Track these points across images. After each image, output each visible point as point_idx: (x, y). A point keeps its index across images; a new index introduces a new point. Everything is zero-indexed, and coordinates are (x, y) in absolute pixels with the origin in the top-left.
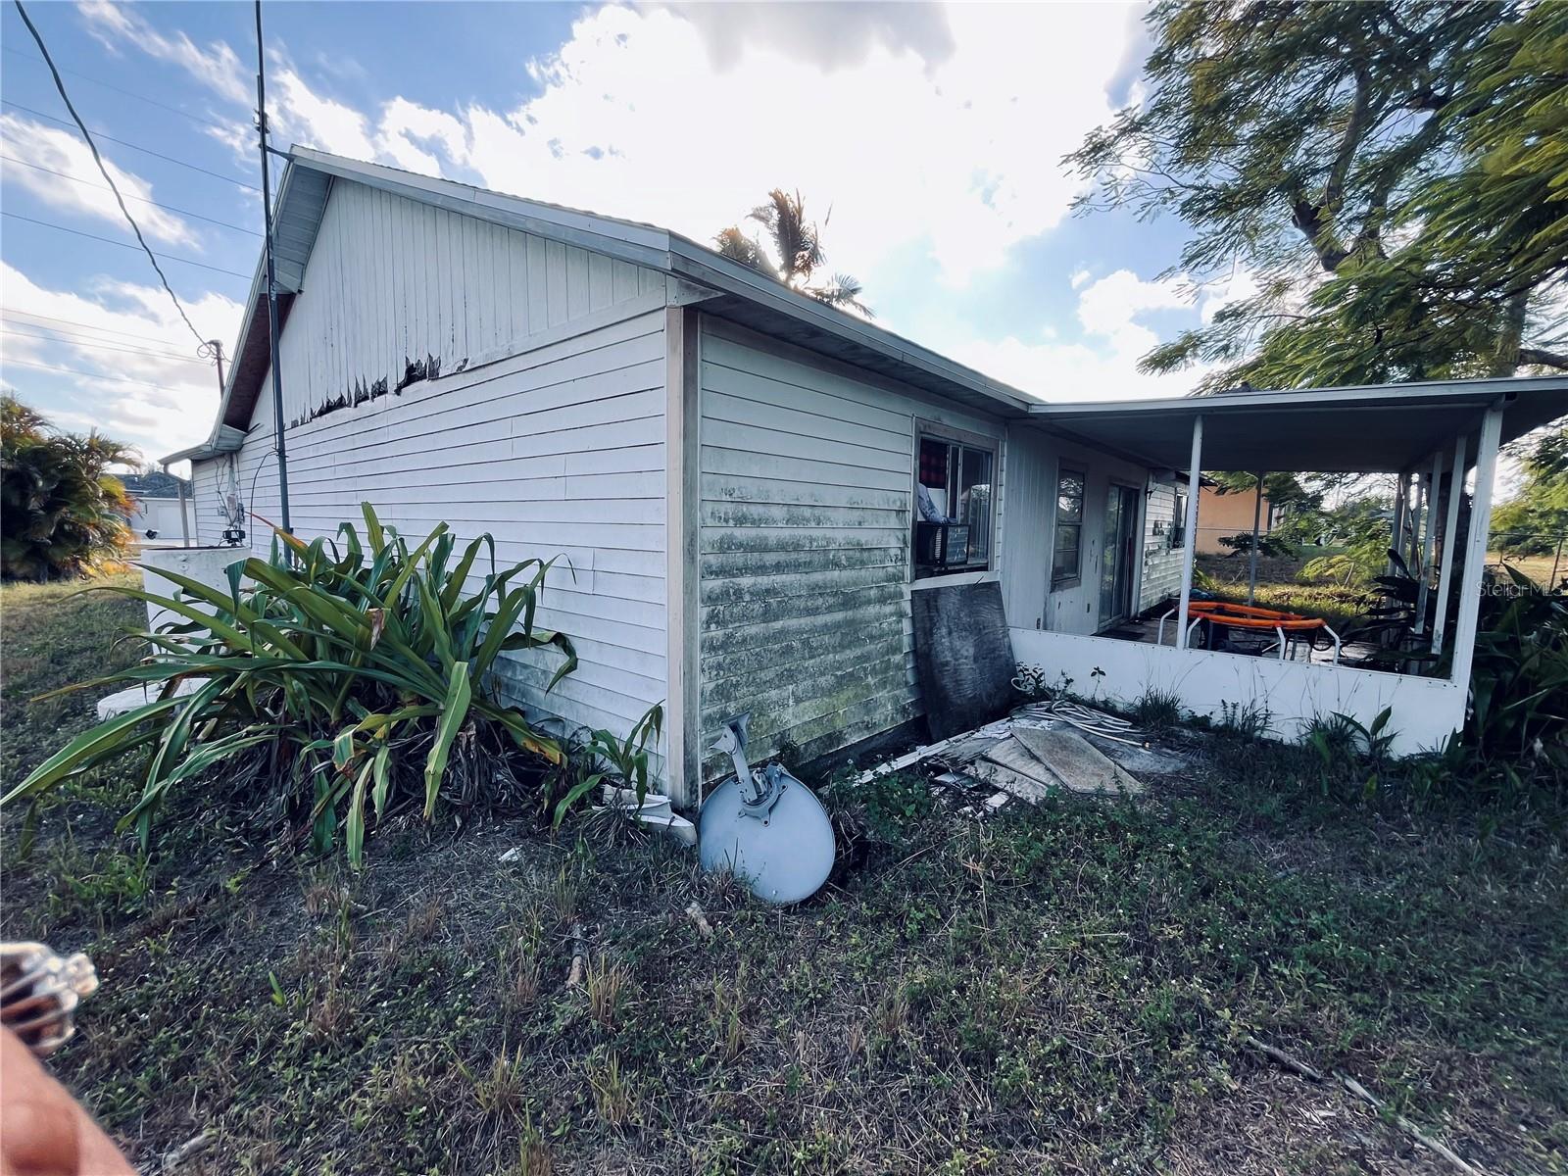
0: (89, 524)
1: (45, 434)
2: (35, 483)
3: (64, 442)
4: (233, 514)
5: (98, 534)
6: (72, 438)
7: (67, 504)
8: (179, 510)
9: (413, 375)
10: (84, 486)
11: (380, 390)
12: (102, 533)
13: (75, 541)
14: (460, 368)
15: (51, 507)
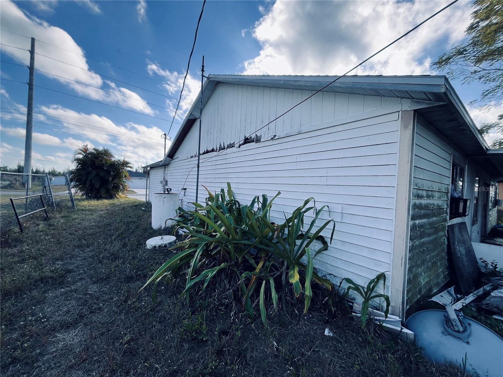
0: (120, 184)
1: (113, 159)
2: (111, 173)
3: (117, 162)
4: (164, 183)
5: (122, 187)
6: (119, 160)
7: (116, 178)
8: (146, 181)
9: (247, 141)
10: (120, 174)
11: (231, 146)
12: (123, 186)
13: (117, 188)
14: (272, 138)
15: (113, 179)
